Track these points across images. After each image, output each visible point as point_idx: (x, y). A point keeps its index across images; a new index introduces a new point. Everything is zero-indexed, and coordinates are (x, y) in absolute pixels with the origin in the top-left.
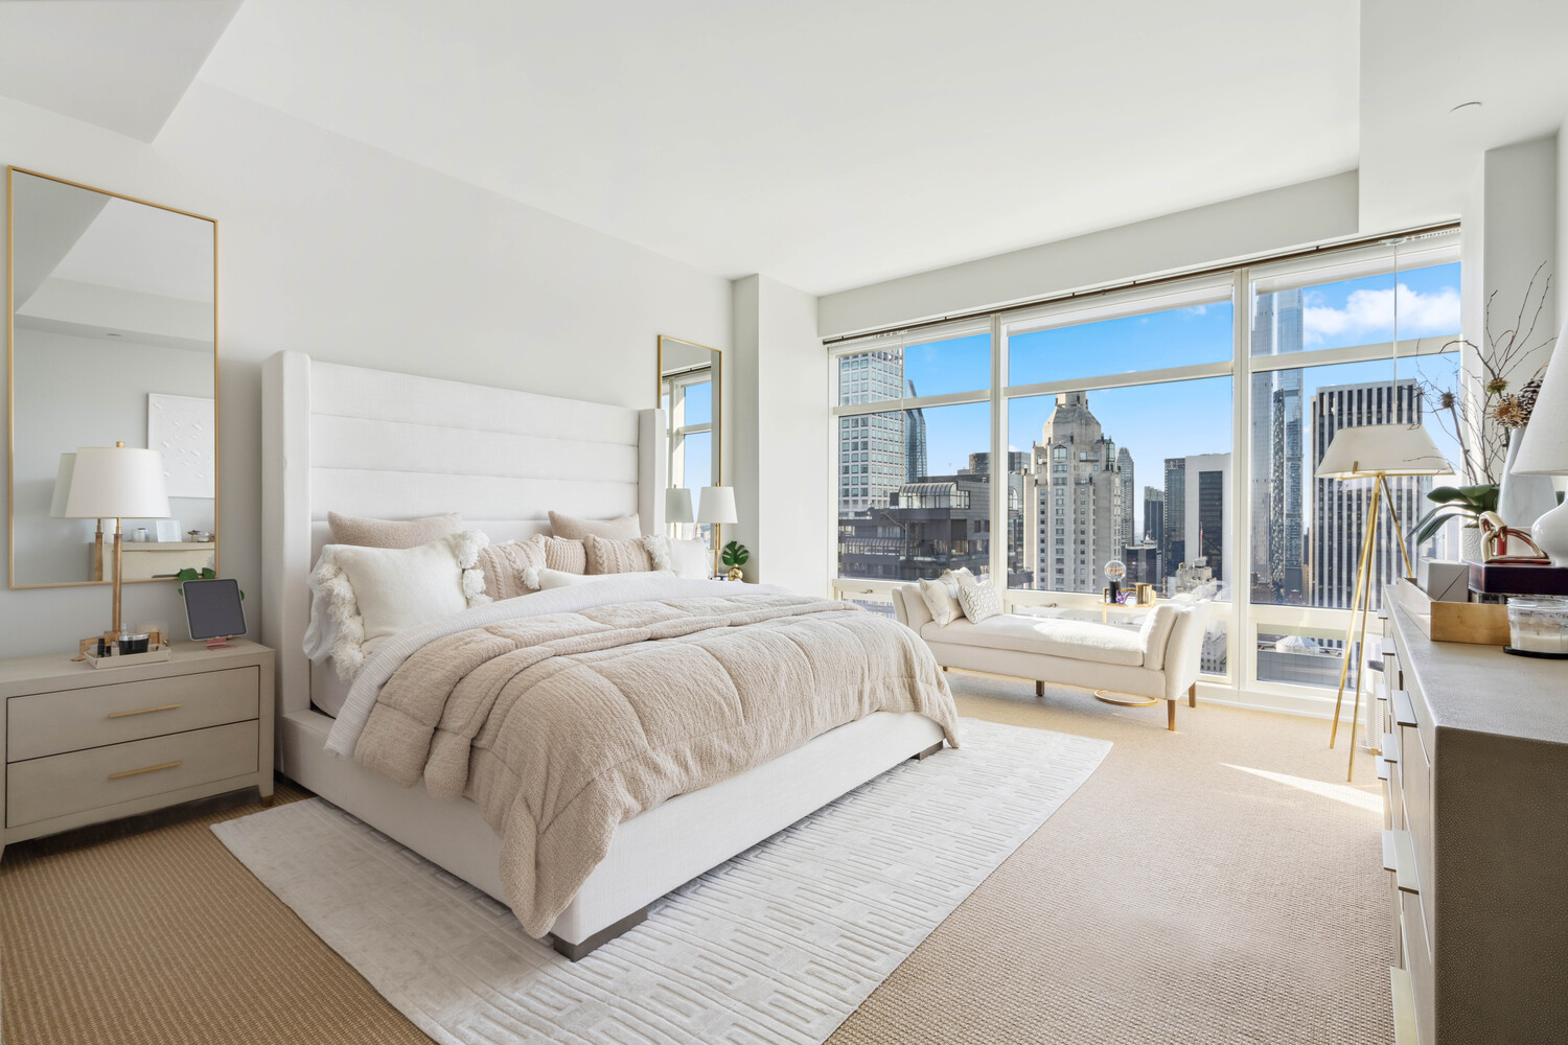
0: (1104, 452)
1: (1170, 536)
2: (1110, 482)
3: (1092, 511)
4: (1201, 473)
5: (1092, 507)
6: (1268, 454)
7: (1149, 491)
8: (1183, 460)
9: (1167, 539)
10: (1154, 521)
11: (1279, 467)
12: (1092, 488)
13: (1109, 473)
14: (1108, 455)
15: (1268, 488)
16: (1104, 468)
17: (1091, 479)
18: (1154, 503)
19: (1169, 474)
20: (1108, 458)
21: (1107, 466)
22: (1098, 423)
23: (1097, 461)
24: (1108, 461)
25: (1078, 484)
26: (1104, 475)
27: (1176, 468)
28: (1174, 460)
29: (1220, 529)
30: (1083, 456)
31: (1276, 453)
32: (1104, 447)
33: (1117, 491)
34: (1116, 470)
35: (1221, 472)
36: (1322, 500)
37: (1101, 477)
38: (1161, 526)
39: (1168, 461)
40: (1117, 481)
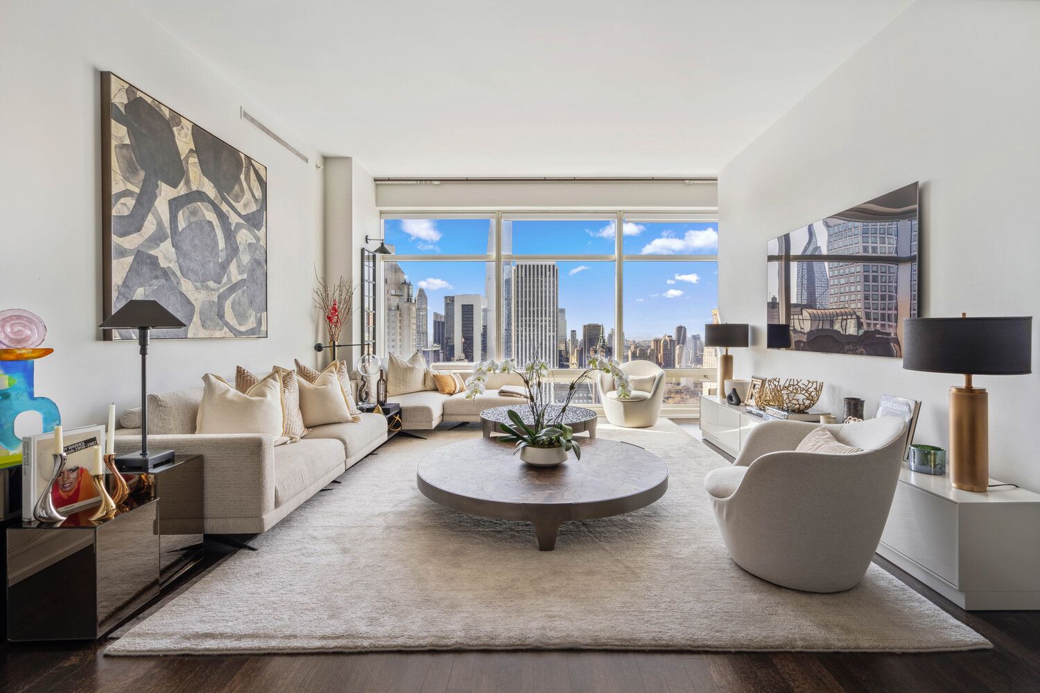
0: (406, 290)
1: (447, 342)
2: (409, 309)
3: (398, 327)
4: (462, 305)
5: (399, 324)
7: (436, 315)
8: (453, 297)
9: (447, 344)
10: (439, 334)
12: (398, 312)
13: (408, 304)
14: (408, 292)
16: (406, 300)
17: (398, 307)
18: (439, 322)
19: (447, 304)
20: (408, 294)
21: (408, 299)
22: (402, 272)
23: (402, 296)
24: (408, 296)
25: (390, 309)
26: (406, 305)
27: (450, 301)
28: (449, 297)
30: (393, 292)
32: (406, 287)
33: (414, 315)
34: (413, 301)
35: (473, 305)
36: (518, 321)
37: (404, 306)
38: (443, 336)
39: (446, 298)
40: (414, 308)
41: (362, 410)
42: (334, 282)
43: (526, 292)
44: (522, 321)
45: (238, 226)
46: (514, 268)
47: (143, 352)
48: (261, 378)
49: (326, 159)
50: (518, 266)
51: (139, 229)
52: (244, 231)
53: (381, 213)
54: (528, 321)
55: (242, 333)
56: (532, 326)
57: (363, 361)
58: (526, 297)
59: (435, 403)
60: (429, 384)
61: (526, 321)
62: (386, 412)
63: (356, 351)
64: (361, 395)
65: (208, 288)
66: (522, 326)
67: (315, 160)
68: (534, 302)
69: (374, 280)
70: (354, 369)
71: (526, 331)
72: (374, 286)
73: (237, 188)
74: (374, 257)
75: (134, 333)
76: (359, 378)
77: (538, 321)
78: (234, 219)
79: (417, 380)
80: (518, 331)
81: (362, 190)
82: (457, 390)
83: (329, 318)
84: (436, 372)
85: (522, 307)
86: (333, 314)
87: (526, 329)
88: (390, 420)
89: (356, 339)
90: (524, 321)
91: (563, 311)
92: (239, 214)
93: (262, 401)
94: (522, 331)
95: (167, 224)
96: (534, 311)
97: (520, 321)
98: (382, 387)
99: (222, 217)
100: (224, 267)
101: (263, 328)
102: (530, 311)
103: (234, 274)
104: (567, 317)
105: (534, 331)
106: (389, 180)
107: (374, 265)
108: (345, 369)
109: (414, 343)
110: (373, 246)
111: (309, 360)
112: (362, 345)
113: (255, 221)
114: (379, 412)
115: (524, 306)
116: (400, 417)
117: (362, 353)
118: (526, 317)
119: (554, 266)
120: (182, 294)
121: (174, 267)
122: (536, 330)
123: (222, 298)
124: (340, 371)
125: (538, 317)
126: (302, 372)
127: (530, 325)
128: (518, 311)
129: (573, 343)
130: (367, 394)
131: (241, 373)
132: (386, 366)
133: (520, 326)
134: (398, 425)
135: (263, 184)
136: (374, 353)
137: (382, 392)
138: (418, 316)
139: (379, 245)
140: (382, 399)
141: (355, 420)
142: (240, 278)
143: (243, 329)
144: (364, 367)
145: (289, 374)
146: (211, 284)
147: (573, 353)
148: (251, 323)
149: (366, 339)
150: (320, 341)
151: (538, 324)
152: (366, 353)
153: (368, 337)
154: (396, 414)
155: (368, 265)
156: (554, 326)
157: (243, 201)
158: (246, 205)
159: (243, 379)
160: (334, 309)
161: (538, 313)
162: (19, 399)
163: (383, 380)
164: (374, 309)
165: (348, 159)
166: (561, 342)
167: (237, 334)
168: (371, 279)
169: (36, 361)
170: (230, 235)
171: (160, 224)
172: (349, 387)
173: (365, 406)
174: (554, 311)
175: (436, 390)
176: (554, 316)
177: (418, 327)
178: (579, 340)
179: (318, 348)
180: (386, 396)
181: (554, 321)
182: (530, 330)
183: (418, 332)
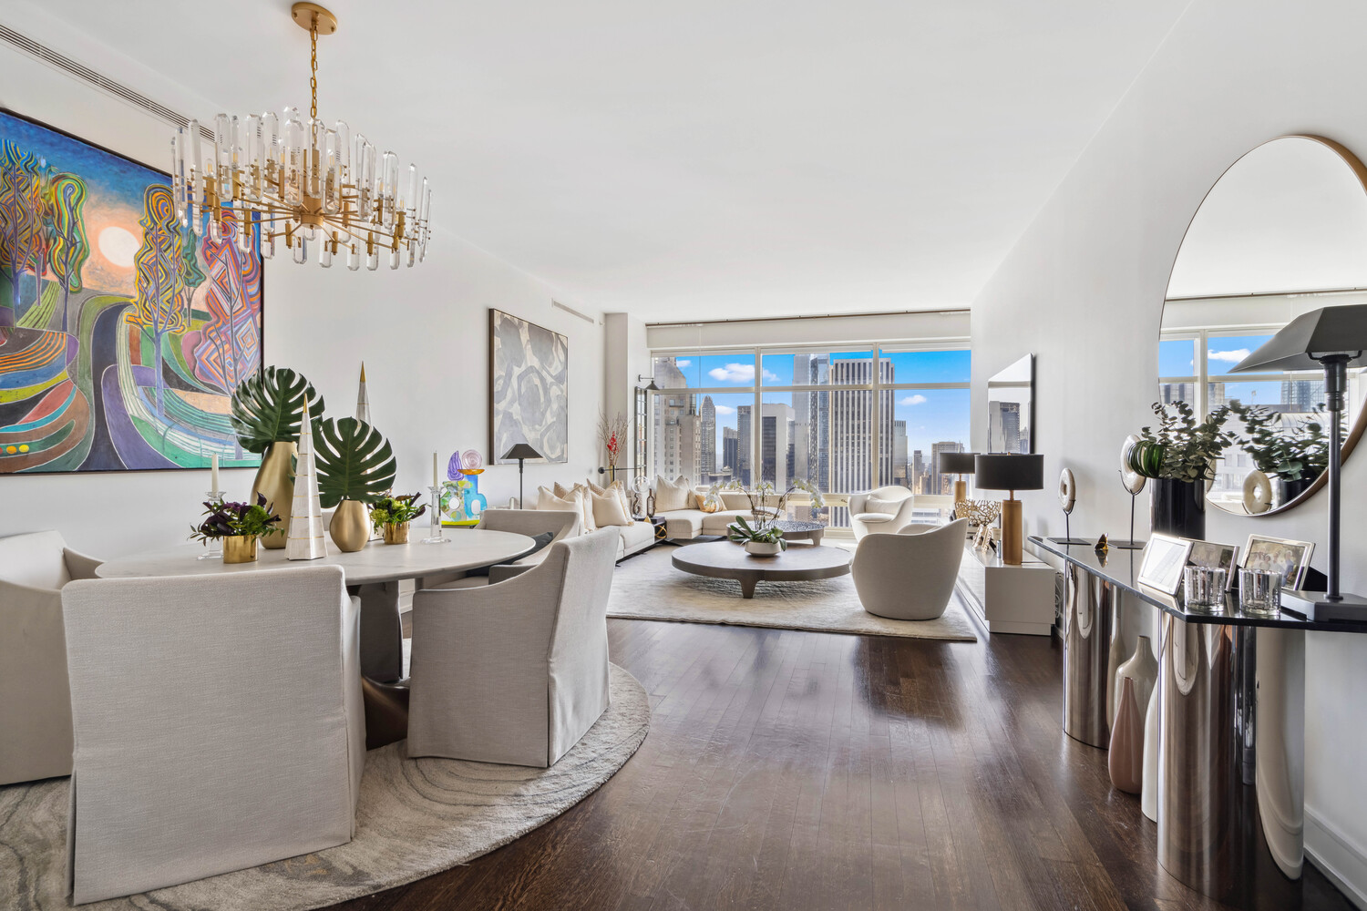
0: (688, 400)
1: (741, 465)
2: (692, 424)
3: (678, 447)
4: (761, 417)
5: (679, 443)
6: (807, 405)
7: (727, 430)
8: (750, 408)
9: (740, 468)
10: (730, 454)
11: (814, 417)
12: (678, 428)
13: (691, 417)
14: (691, 402)
15: (807, 430)
16: (688, 412)
17: (678, 421)
18: (730, 440)
19: (741, 417)
20: (691, 405)
21: (691, 411)
22: (684, 377)
23: (683, 407)
24: (691, 407)
25: (668, 424)
26: (688, 418)
27: (744, 413)
28: (744, 407)
29: (775, 459)
30: (672, 402)
31: (812, 405)
32: (688, 396)
33: (698, 430)
34: (697, 414)
35: (775, 418)
36: (836, 439)
37: (685, 419)
38: (736, 457)
39: (740, 408)
40: (698, 423)
41: (636, 520)
42: (614, 415)
43: (848, 399)
44: (842, 439)
45: (552, 384)
46: (832, 367)
47: (521, 472)
48: (569, 491)
49: (607, 315)
50: (837, 365)
51: (505, 398)
52: (554, 387)
53: (652, 352)
54: (850, 438)
55: (553, 460)
56: (856, 444)
57: (636, 482)
58: (848, 406)
59: (696, 518)
60: (692, 503)
61: (847, 438)
62: (654, 522)
63: (630, 473)
64: (635, 508)
65: (535, 430)
66: (842, 445)
67: (598, 318)
68: (859, 412)
69: (646, 412)
70: (629, 489)
71: (847, 451)
72: (646, 417)
73: (551, 357)
74: (646, 392)
75: (517, 461)
76: (633, 495)
77: (864, 438)
78: (549, 380)
79: (682, 498)
80: (836, 452)
81: (636, 334)
82: (717, 509)
83: (610, 447)
84: (698, 493)
85: (842, 419)
86: (612, 445)
87: (847, 449)
88: (657, 529)
89: (630, 464)
90: (845, 438)
91: (902, 424)
92: (552, 376)
93: (573, 505)
94: (842, 452)
95: (516, 393)
96: (859, 425)
97: (839, 438)
98: (651, 503)
99: (542, 379)
100: (543, 414)
101: (565, 456)
102: (853, 425)
103: (549, 419)
104: (908, 433)
105: (859, 452)
106: (658, 324)
107: (646, 400)
108: (623, 488)
109: (698, 467)
110: (645, 384)
111: (595, 479)
112: (635, 469)
113: (561, 379)
114: (648, 521)
115: (845, 418)
116: (665, 528)
117: (635, 476)
118: (847, 432)
119: (888, 364)
120: (523, 435)
121: (520, 418)
122: (861, 451)
123: (542, 435)
124: (619, 489)
125: (864, 432)
126: (593, 488)
127: (853, 443)
128: (836, 425)
129: (916, 469)
130: (639, 508)
131: (557, 486)
132: (655, 486)
133: (839, 445)
134: (663, 534)
135: (566, 350)
136: (645, 475)
137: (651, 506)
138: (703, 431)
139: (650, 383)
140: (651, 512)
141: (630, 524)
142: (552, 420)
143: (553, 457)
144: (637, 486)
145: (585, 489)
146: (537, 426)
147: (917, 483)
148: (558, 452)
149: (639, 464)
150: (601, 466)
151: (864, 443)
152: (638, 475)
153: (640, 462)
154: (662, 525)
155: (641, 397)
156: (887, 445)
157: (554, 366)
158: (556, 368)
159: (558, 490)
160: (613, 439)
161: (864, 428)
162: (473, 494)
163: (653, 497)
164: (646, 438)
165: (625, 315)
166: (898, 467)
167: (551, 460)
168: (643, 412)
169: (479, 475)
170: (546, 391)
171: (514, 393)
172: (626, 502)
173: (638, 517)
174: (887, 425)
175: (698, 509)
176: (887, 432)
177: (703, 445)
178: (927, 465)
179: (601, 471)
180: (654, 510)
181: (887, 439)
182: (853, 451)
183: (703, 453)
